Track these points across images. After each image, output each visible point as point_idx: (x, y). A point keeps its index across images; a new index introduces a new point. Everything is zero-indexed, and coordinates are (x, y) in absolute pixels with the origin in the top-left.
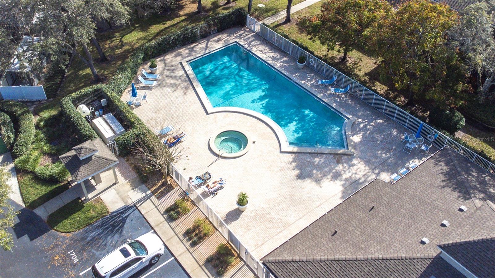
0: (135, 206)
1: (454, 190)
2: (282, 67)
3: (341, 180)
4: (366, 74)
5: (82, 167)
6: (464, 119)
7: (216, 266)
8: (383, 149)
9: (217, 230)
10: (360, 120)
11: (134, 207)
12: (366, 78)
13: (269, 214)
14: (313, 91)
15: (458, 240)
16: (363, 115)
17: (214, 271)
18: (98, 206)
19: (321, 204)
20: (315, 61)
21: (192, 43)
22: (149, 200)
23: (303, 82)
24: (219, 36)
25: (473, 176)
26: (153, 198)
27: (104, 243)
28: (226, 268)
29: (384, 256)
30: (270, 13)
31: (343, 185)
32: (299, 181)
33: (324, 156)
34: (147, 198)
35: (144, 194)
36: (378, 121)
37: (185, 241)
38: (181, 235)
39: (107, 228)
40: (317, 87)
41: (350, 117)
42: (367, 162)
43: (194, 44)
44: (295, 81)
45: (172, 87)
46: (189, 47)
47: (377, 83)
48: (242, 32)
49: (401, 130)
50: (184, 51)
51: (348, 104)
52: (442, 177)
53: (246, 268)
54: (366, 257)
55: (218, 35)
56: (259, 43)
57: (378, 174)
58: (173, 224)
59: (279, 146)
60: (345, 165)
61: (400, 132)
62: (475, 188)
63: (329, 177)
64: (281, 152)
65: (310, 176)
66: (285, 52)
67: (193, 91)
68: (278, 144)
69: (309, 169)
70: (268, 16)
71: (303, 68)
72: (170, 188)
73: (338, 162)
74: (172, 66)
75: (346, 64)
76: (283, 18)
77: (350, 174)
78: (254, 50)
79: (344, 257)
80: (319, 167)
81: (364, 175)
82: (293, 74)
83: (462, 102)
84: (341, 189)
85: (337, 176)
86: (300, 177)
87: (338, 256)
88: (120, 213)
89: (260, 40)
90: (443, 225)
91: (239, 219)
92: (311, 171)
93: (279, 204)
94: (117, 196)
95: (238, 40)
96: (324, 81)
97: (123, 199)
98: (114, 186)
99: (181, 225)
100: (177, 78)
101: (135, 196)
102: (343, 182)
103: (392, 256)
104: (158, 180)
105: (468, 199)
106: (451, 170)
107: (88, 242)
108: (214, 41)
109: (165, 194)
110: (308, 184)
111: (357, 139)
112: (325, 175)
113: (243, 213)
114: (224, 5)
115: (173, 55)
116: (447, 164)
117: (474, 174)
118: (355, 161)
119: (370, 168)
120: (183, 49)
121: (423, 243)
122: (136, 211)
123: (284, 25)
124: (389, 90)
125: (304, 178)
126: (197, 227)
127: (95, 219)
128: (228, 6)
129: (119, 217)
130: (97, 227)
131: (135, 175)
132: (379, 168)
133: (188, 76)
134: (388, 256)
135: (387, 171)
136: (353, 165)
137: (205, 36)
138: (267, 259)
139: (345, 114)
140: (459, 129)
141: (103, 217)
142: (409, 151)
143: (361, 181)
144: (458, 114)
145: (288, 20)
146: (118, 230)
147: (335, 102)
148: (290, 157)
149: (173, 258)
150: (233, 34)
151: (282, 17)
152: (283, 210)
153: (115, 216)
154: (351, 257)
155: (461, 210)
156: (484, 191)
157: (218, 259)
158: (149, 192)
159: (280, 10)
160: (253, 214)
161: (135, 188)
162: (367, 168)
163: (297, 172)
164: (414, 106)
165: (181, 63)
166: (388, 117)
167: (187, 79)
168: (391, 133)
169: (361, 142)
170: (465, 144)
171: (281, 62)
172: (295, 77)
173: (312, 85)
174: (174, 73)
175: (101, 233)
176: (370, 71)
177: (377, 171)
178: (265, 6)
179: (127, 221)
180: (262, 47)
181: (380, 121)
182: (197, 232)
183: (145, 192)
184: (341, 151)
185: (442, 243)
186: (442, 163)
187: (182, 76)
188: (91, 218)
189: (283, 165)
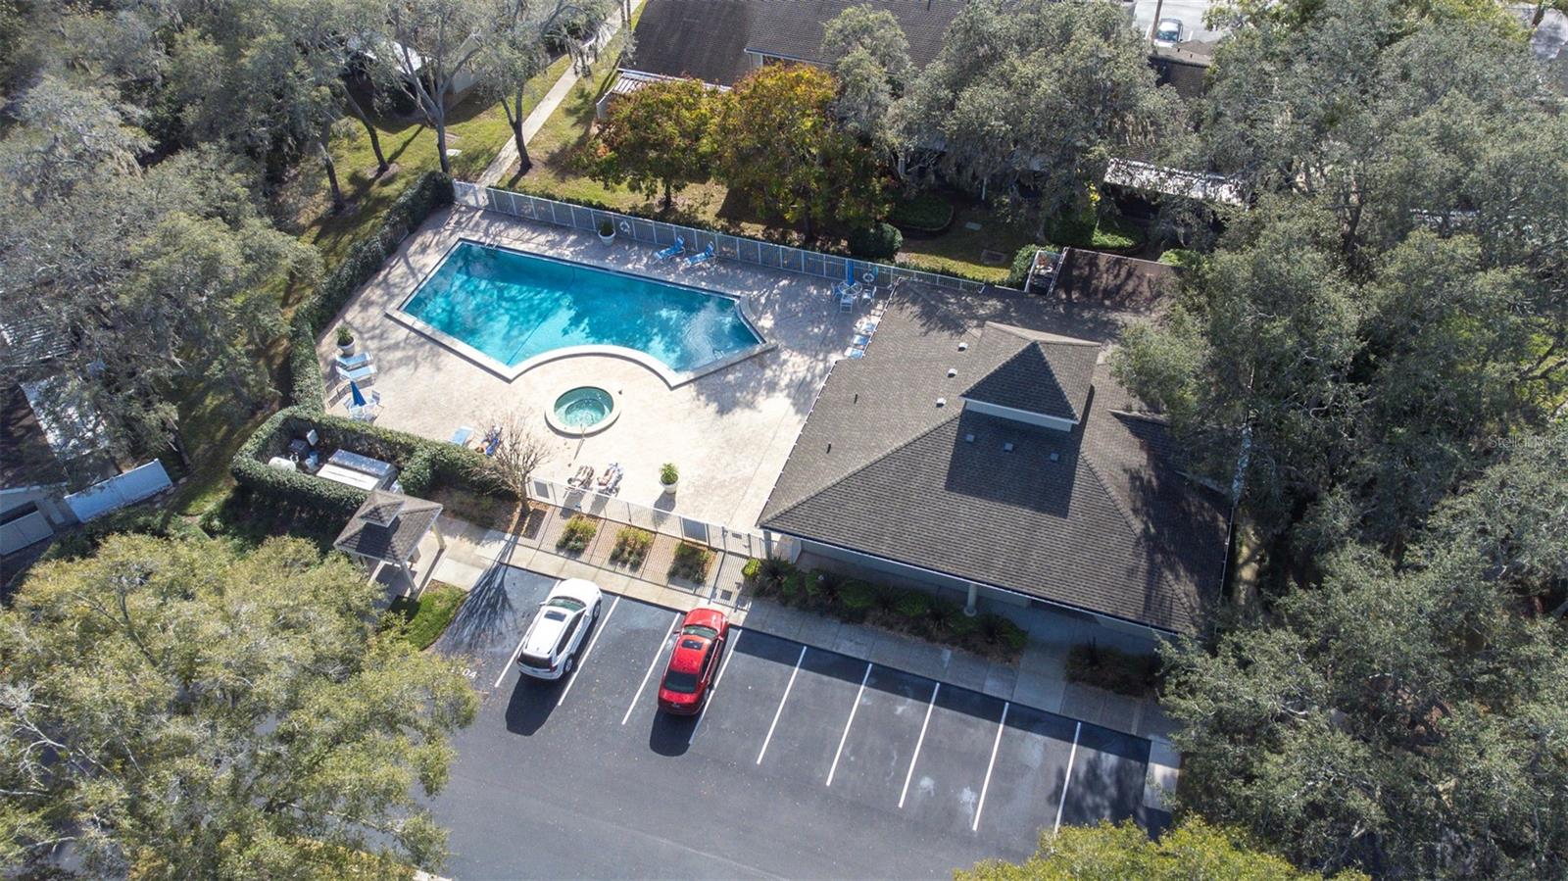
0: (502, 564)
1: (942, 329)
2: (576, 253)
3: (781, 391)
4: (719, 216)
5: (394, 539)
6: (898, 232)
7: (686, 576)
8: (813, 323)
9: (655, 533)
10: (755, 293)
11: (502, 566)
12: (723, 222)
13: (713, 478)
14: (656, 274)
15: (978, 379)
16: (754, 283)
17: (689, 582)
18: (440, 591)
19: (776, 433)
20: (630, 224)
21: (377, 271)
22: (517, 547)
23: (630, 266)
24: (419, 240)
25: (952, 304)
26: (521, 540)
27: (496, 633)
28: (702, 570)
29: (906, 442)
30: (482, 163)
31: (788, 396)
32: (725, 417)
33: (738, 367)
34: (511, 546)
35: (503, 543)
36: (781, 284)
37: (618, 569)
38: (606, 565)
39: (483, 613)
40: (657, 266)
41: (738, 293)
42: (802, 350)
43: (383, 273)
44: (617, 269)
45: (407, 364)
46: (376, 281)
47: (743, 224)
48: (456, 217)
49: (821, 283)
50: (373, 293)
51: (722, 275)
52: (918, 322)
53: (729, 557)
54: (884, 453)
55: (415, 239)
56: (502, 227)
57: (825, 360)
58: (584, 557)
59: (662, 382)
60: (774, 367)
61: (820, 287)
62: (961, 317)
63: (763, 392)
64: (672, 388)
65: (735, 403)
66: (563, 227)
67: (452, 355)
68: (658, 379)
69: (729, 394)
70: (483, 169)
71: (614, 243)
72: (539, 515)
73: (763, 367)
74: (374, 328)
75: (676, 211)
76: (514, 163)
77: (788, 376)
78: (505, 242)
79: (859, 467)
80: (741, 386)
81: (808, 370)
82: (603, 259)
83: (887, 208)
84: (789, 401)
85: (772, 387)
86: (723, 411)
87: (850, 471)
88: (486, 584)
89: (502, 221)
90: (951, 375)
91: (677, 505)
92: (734, 396)
93: (718, 460)
94: (461, 565)
95: (461, 235)
96: (663, 251)
97: (473, 565)
98: (444, 555)
99: (596, 553)
100: (402, 344)
101: (490, 551)
102: (786, 392)
103: (914, 436)
104: (511, 512)
105: (961, 333)
106: (923, 307)
107: (470, 645)
108: (415, 252)
109: (539, 526)
110: (740, 416)
111: (767, 322)
112: (755, 393)
113: (677, 495)
114: (378, 176)
115: (356, 307)
116: (914, 303)
117: (952, 300)
118: (784, 356)
119: (811, 356)
120: (367, 291)
121: (940, 405)
122: (510, 569)
123: (526, 177)
124: (768, 228)
125: (730, 410)
126: (623, 544)
127: (453, 611)
128: (386, 175)
129: (489, 590)
130: (465, 621)
131: (466, 524)
132: (821, 351)
133: (420, 334)
134: (910, 439)
135: (835, 349)
136: (785, 362)
137: (393, 248)
138: (764, 519)
139: (728, 292)
140: (897, 250)
141: (463, 602)
142: (848, 309)
143: (808, 379)
144: (887, 227)
145: (526, 165)
146: (503, 606)
147: (702, 279)
148: (690, 391)
149: (618, 598)
150: (442, 226)
151: (508, 164)
152: (728, 464)
153: (481, 592)
154: (868, 463)
155: (962, 349)
156: (975, 317)
157: (684, 566)
158: (508, 536)
159: (495, 149)
160: (692, 490)
161: (482, 539)
162: (806, 358)
163: (714, 406)
164: (817, 240)
165: (388, 316)
166: (791, 270)
167: (423, 339)
168: (810, 295)
169: (776, 324)
170: (917, 268)
171: (569, 246)
172: (610, 262)
173: (646, 265)
174: (386, 339)
175: (480, 623)
176: (720, 207)
177: (821, 357)
178: (459, 151)
179: (506, 588)
180: (515, 232)
181: (785, 282)
182: (628, 549)
183: (502, 538)
184: (758, 349)
185: (964, 391)
186: (907, 305)
187: (407, 338)
188: (444, 614)
189: (687, 406)
